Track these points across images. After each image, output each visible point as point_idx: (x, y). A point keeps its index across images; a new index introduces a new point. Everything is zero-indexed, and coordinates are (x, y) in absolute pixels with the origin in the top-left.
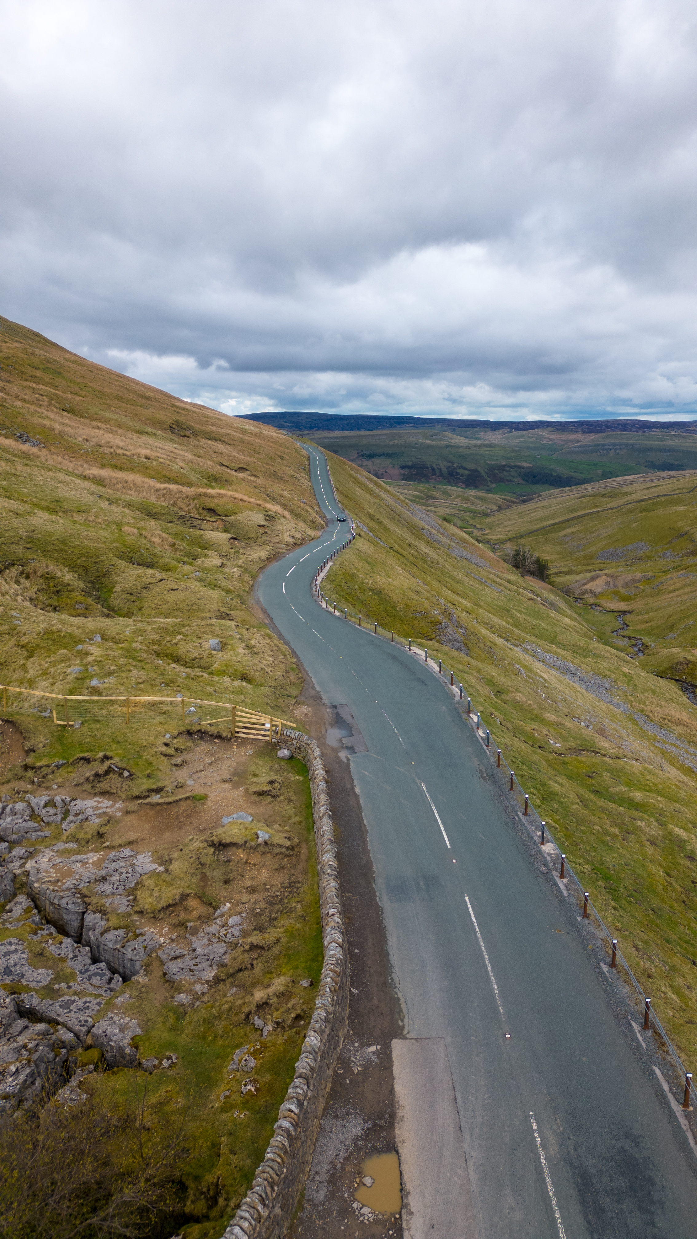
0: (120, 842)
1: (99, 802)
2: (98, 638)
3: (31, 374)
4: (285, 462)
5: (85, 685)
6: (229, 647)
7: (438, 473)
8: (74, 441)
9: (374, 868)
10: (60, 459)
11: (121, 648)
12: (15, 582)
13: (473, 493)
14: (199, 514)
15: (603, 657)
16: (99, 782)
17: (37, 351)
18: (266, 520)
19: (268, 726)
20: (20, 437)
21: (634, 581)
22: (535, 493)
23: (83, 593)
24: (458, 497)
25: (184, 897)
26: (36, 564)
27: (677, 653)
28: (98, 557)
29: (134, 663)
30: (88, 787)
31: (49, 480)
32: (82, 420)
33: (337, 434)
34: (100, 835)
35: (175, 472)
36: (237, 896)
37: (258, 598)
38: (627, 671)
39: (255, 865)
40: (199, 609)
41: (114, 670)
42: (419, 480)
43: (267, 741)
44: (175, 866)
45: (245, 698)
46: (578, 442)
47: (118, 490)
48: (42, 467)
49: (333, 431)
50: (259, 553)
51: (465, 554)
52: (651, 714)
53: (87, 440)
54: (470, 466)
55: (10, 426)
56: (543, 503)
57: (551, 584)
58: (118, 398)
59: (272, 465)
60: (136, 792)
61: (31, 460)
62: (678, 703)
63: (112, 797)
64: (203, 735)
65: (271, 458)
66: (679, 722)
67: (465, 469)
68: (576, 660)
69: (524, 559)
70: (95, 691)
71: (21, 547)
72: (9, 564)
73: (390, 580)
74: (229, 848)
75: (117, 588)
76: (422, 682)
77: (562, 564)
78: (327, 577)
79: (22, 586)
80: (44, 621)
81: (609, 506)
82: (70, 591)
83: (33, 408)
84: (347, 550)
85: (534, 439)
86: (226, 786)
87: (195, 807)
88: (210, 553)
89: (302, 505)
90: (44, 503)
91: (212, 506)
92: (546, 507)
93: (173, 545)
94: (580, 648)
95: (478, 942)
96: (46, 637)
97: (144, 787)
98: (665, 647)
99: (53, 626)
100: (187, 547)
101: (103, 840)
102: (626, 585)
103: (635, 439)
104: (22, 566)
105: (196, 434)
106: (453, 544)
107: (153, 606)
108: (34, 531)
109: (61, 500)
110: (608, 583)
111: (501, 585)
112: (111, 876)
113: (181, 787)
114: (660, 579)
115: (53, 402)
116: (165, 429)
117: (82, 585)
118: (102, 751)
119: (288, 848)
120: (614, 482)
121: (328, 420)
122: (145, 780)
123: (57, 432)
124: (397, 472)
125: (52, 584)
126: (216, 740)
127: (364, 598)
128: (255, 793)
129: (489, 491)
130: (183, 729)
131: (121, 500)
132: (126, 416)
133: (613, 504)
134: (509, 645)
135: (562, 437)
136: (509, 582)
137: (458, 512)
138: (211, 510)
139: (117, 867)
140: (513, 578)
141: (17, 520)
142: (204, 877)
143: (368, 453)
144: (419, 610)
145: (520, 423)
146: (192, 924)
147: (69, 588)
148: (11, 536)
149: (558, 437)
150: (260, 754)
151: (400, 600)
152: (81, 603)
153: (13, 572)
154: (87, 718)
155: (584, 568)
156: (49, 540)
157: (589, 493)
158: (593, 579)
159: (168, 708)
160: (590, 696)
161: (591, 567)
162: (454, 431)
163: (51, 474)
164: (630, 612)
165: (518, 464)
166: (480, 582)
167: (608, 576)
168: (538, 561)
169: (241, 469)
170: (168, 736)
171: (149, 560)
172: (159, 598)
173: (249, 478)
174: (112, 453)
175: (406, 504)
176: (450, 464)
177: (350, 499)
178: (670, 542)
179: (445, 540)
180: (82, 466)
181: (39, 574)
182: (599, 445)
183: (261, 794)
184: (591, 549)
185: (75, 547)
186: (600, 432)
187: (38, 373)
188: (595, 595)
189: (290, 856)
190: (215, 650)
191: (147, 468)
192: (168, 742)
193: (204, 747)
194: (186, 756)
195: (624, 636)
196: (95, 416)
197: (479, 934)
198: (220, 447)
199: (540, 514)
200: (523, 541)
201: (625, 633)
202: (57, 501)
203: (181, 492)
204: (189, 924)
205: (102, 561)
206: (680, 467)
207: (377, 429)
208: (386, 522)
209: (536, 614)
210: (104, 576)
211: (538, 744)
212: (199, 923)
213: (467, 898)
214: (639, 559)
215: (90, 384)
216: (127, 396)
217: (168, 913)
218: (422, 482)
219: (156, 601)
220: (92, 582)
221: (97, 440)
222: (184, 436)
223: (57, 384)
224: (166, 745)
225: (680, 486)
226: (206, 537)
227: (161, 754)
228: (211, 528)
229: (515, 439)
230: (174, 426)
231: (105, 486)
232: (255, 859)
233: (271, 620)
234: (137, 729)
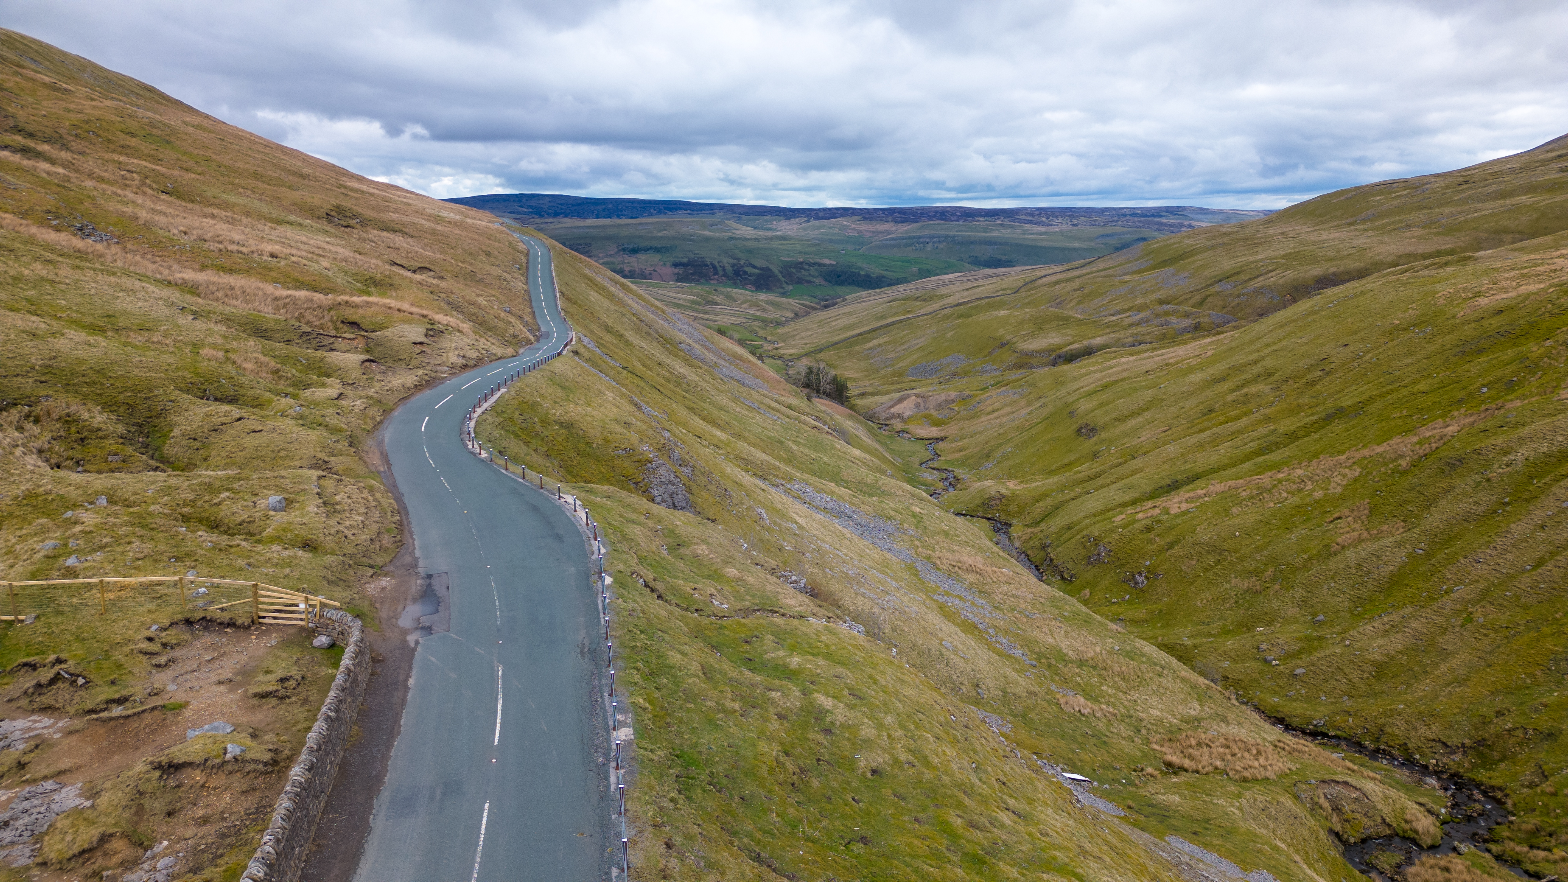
0: (47, 772)
1: (35, 721)
2: (103, 501)
3: (122, 143)
4: (493, 260)
5: (57, 565)
6: (297, 505)
7: (721, 273)
8: (167, 234)
9: (386, 779)
10: (138, 258)
11: (132, 513)
12: (17, 429)
13: (764, 296)
14: (336, 329)
15: (892, 495)
16: (40, 694)
17: (141, 112)
18: (426, 335)
19: (302, 606)
20: (81, 229)
21: (948, 402)
22: (840, 297)
23: (121, 440)
24: (745, 302)
25: (104, 839)
26: (51, 403)
27: (990, 486)
28: (150, 391)
29: (143, 532)
30: (24, 702)
31: (106, 287)
32: (190, 205)
33: (590, 222)
34: (21, 766)
35: (313, 274)
36: (180, 831)
37: (383, 440)
38: (918, 510)
39: (215, 789)
40: (288, 456)
41: (106, 544)
42: (697, 281)
43: (302, 627)
44: (104, 800)
45: (292, 571)
46: (889, 233)
47: (217, 300)
48: (102, 270)
49: (585, 218)
50: (405, 379)
51: (736, 374)
52: (938, 562)
53: (185, 233)
54: (760, 263)
55: (66, 214)
56: (847, 309)
57: (852, 408)
58: (256, 176)
59: (471, 264)
60: (89, 705)
61: (87, 260)
62: (974, 547)
63: (56, 713)
64: (208, 623)
65: (471, 254)
66: (971, 570)
67: (754, 267)
68: (855, 500)
69: (818, 378)
70: (71, 572)
71: (31, 380)
72: (8, 404)
73: (589, 409)
74: (184, 770)
75: (176, 432)
76: (559, 538)
77: (867, 383)
78: (493, 408)
79: (26, 434)
80: (28, 481)
81: (922, 312)
82: (101, 438)
83: (110, 189)
84: (534, 373)
85: (836, 231)
86: (222, 688)
87: (164, 719)
88: (329, 381)
89: (503, 315)
90: (89, 320)
91: (354, 318)
92: (850, 314)
93: (276, 372)
94: (867, 485)
95: (474, 858)
96: (25, 502)
97: (103, 697)
98: (979, 480)
99: (40, 486)
100: (297, 374)
101: (22, 772)
102: (939, 407)
103: (956, 229)
104: (30, 406)
105: (364, 223)
106: (722, 362)
107: (224, 454)
108: (55, 358)
109: (117, 315)
110: (917, 405)
111: (778, 411)
112: (16, 819)
113: (156, 694)
114: (977, 399)
115: (148, 181)
116: (319, 218)
117: (121, 429)
118: (54, 652)
119: (266, 764)
120: (930, 282)
121: (579, 205)
122: (106, 689)
123: (141, 222)
124: (669, 270)
125: (73, 430)
126: (228, 630)
127: (546, 433)
128: (256, 695)
129: (784, 294)
130: (180, 617)
131: (215, 313)
132: (260, 200)
133: (928, 309)
134: (763, 485)
135: (871, 227)
136: (789, 407)
137: (744, 321)
138: (354, 324)
139: (28, 807)
140: (794, 401)
141: (30, 344)
142: (140, 811)
143: (631, 247)
144: (623, 447)
145: (820, 210)
146: (109, 873)
147: (100, 434)
148: (17, 366)
149: (866, 227)
150: (286, 644)
151: (598, 435)
152: (116, 454)
153: (14, 414)
154: (49, 610)
155: (892, 387)
156: (78, 369)
157: (900, 297)
158: (901, 400)
159: (166, 591)
160: (861, 543)
161: (899, 386)
162: (739, 220)
163: (112, 279)
164: (942, 439)
165: (818, 260)
166: (751, 409)
167: (917, 396)
168: (835, 378)
169: (422, 269)
170: (154, 627)
171: (232, 393)
172: (233, 443)
173: (431, 280)
174: (220, 250)
175: (663, 311)
176: (735, 261)
177: (580, 306)
178: (990, 354)
179: (710, 356)
180: (170, 268)
181: (54, 416)
182: (914, 237)
183: (264, 696)
184: (901, 364)
185: (117, 378)
186: (916, 221)
187: (133, 142)
188: (904, 420)
189: (267, 773)
190: (274, 510)
191: (270, 269)
192: (152, 635)
193: (208, 639)
194: (177, 653)
195: (933, 469)
196: (212, 200)
197: (480, 849)
198: (399, 240)
199: (843, 322)
200: (821, 355)
201: (935, 465)
202: (109, 316)
203: (312, 300)
204: (105, 873)
205: (156, 396)
206: (1008, 264)
207: (643, 217)
208: (629, 335)
209: (817, 446)
210: (158, 416)
211: (695, 607)
212: (120, 870)
213: (487, 806)
214: (954, 375)
215: (214, 157)
216: (269, 173)
217: (81, 860)
218: (701, 283)
219: (229, 448)
220: (140, 426)
221: (200, 232)
222: (346, 227)
223: (161, 156)
224: (150, 639)
225: (1004, 286)
226: (329, 360)
227: (141, 652)
228: (348, 347)
229: (815, 230)
230: (333, 213)
231: (199, 295)
232: (217, 780)
233: (389, 465)
234: (114, 621)
